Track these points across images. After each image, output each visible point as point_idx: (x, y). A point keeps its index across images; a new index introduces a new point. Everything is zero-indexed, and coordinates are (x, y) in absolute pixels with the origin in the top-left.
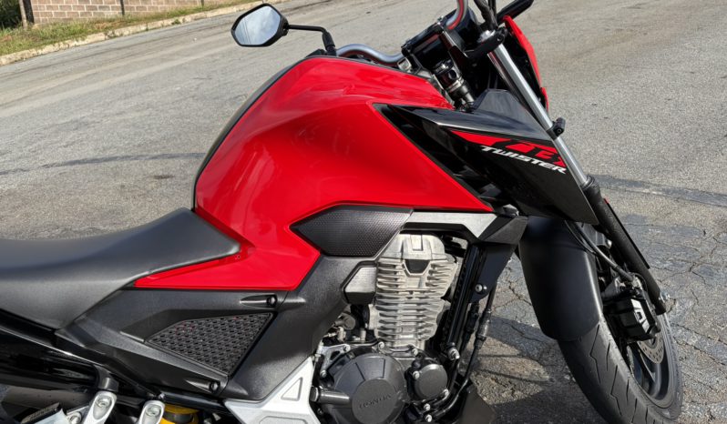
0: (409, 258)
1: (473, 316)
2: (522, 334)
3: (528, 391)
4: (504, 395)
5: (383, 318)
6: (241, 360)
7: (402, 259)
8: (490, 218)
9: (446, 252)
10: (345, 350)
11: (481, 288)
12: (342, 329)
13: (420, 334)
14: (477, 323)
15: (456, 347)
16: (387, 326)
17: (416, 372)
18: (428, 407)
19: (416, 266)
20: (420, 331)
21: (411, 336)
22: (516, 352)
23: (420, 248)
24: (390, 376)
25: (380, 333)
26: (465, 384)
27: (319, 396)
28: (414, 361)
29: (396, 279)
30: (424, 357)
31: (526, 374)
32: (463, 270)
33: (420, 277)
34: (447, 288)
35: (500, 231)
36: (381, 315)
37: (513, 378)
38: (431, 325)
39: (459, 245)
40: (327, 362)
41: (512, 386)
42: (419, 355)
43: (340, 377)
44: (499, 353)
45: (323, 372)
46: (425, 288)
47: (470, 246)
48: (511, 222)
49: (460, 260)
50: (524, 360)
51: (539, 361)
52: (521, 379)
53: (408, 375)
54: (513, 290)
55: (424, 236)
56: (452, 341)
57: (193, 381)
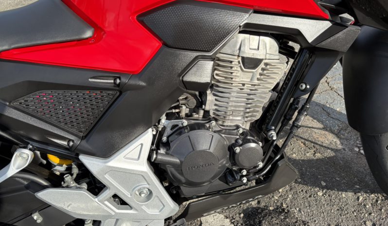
0: (245, 56)
1: (293, 107)
2: (329, 114)
3: (326, 155)
4: (308, 155)
5: (217, 103)
6: (93, 125)
7: (239, 56)
8: (326, 25)
9: (280, 52)
10: (182, 124)
11: (304, 86)
12: (184, 107)
13: (247, 117)
14: (296, 113)
15: (275, 130)
16: (220, 109)
17: (238, 148)
18: (245, 172)
19: (250, 63)
20: (247, 115)
21: (239, 118)
22: (321, 126)
23: (257, 48)
24: (215, 149)
25: (214, 114)
26: (277, 158)
27: (156, 158)
28: (238, 139)
29: (232, 73)
30: (247, 136)
31: (326, 143)
32: (292, 69)
33: (253, 72)
34: (275, 83)
35: (332, 38)
36: (216, 100)
37: (317, 144)
38: (258, 111)
39: (292, 48)
40: (168, 131)
41: (315, 149)
42: (242, 134)
43: (175, 145)
44: (310, 126)
45: (164, 139)
46: (256, 82)
47: (301, 50)
48: (344, 31)
49: (292, 61)
50: (327, 133)
51: (337, 135)
52: (322, 146)
53: (231, 149)
54: (328, 84)
55: (262, 38)
56: (272, 125)
57: (54, 138)
